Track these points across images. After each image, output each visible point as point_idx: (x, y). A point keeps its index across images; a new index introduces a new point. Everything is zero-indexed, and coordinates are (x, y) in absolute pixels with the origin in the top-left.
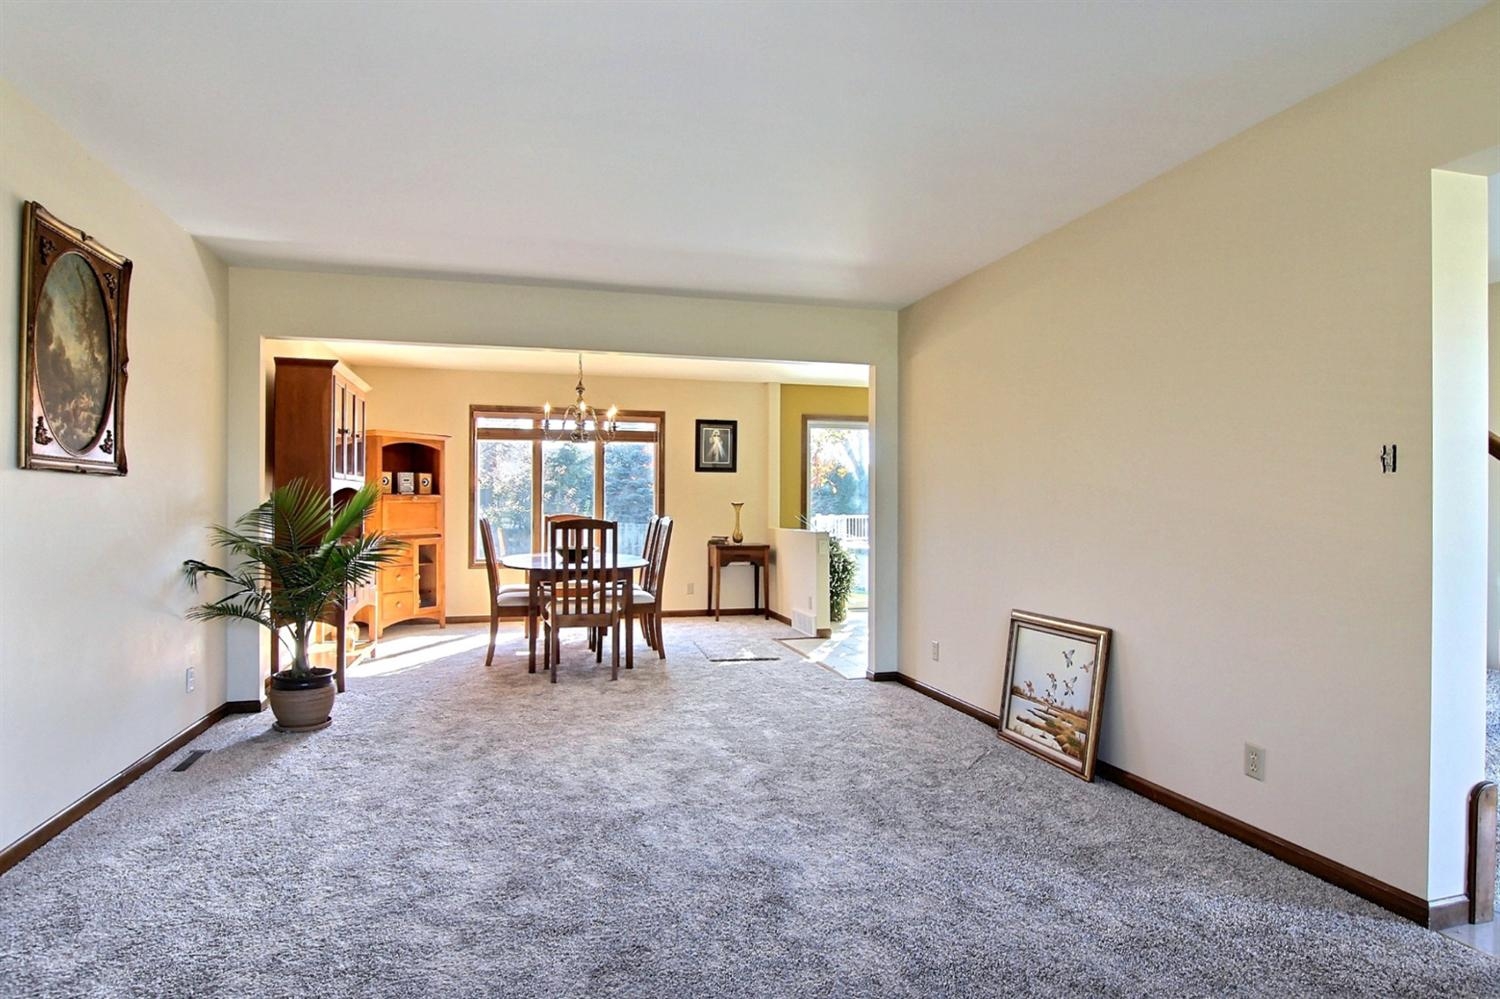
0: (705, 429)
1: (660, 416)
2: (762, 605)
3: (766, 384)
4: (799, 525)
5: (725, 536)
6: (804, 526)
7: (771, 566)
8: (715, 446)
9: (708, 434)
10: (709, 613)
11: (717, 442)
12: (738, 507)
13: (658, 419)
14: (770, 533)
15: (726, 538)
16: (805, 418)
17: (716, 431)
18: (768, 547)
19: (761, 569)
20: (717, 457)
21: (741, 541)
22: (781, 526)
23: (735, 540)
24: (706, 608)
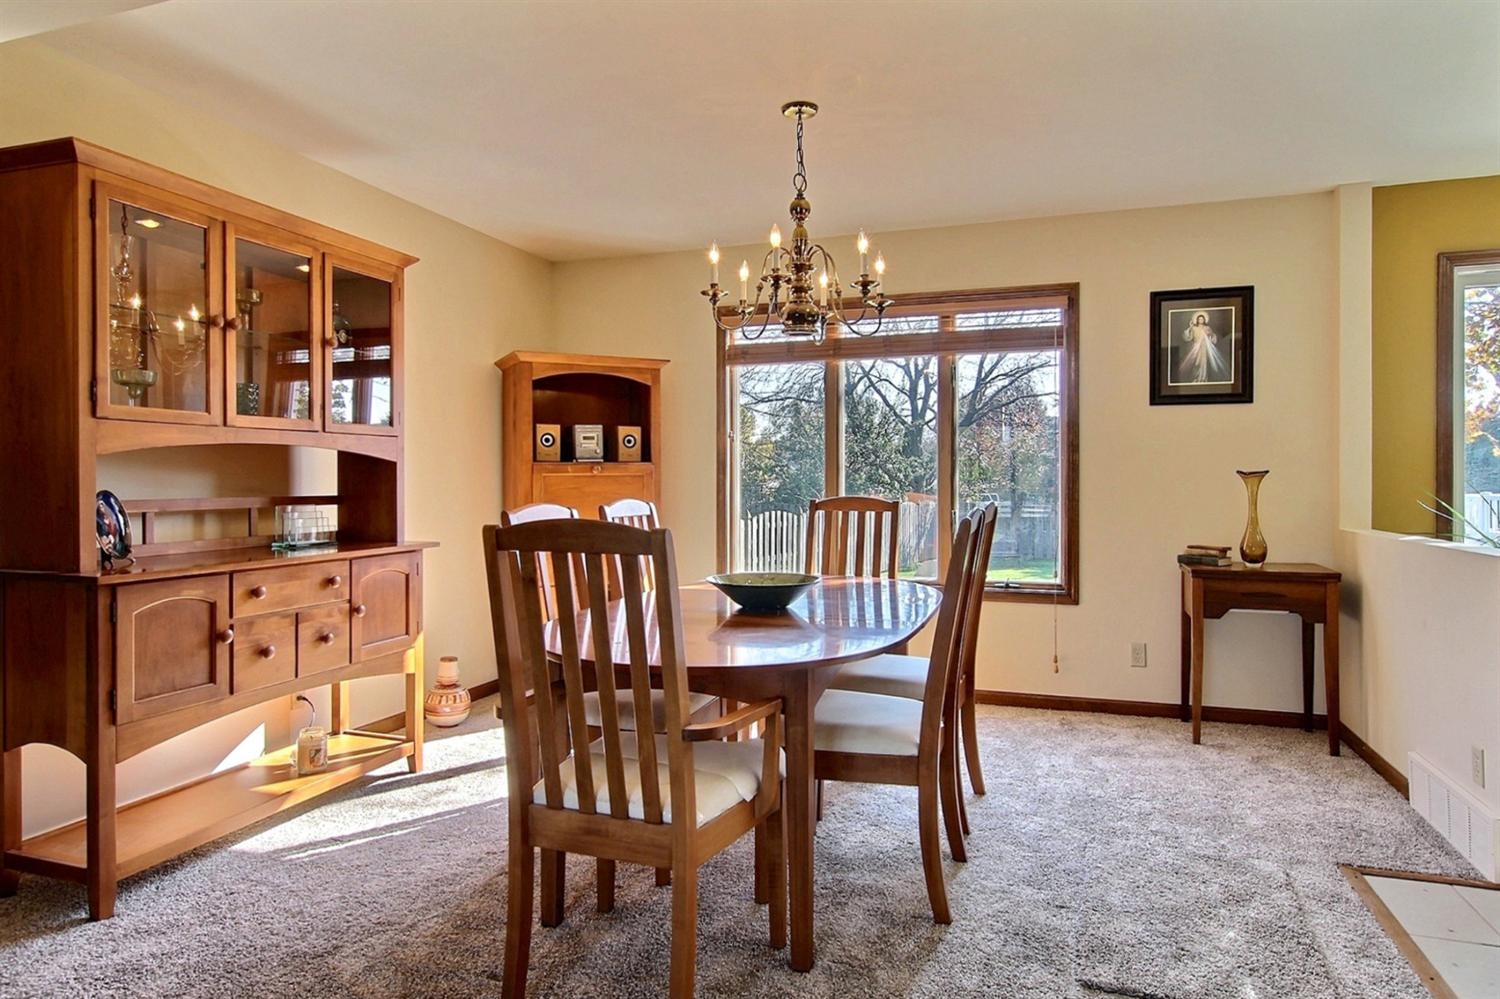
0: (1170, 311)
1: (1069, 294)
2: (1320, 708)
3: (1332, 193)
4: (1430, 523)
5: (1222, 545)
6: (1444, 527)
7: (1344, 622)
8: (1197, 347)
9: (1181, 324)
10: (1181, 712)
11: (1202, 344)
12: (1254, 480)
13: (1064, 300)
14: (1340, 541)
15: (1224, 551)
16: (1448, 261)
17: (1201, 313)
18: (1337, 577)
19: (1319, 628)
20: (1203, 372)
21: (1263, 557)
22: (1377, 525)
23: (1244, 555)
24: (1177, 700)
